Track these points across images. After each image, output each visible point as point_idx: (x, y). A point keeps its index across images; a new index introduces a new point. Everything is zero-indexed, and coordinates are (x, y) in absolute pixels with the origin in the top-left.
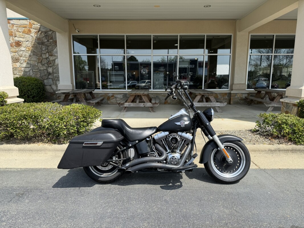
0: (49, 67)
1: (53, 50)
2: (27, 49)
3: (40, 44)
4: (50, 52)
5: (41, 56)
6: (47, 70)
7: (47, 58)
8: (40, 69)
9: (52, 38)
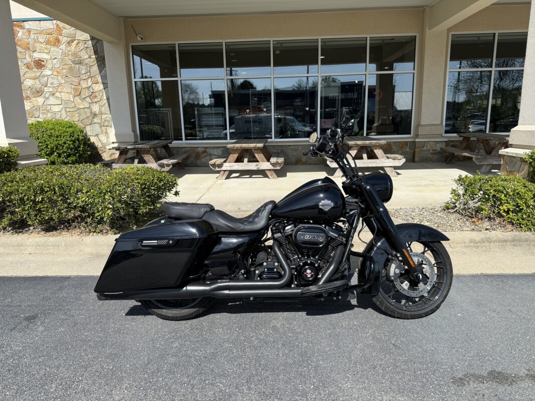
0: (93, 103)
1: (99, 74)
2: (55, 73)
3: (77, 64)
4: (94, 77)
5: (79, 84)
6: (89, 108)
7: (88, 88)
8: (78, 107)
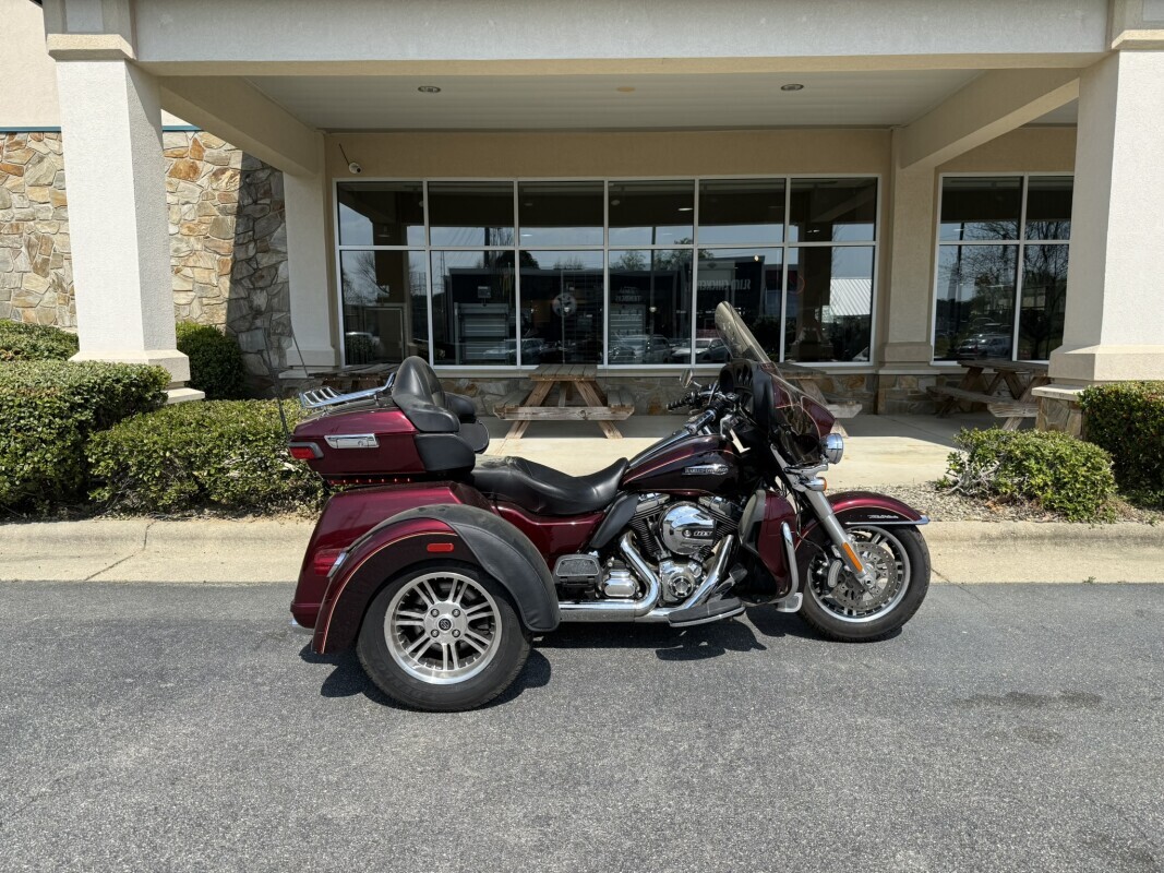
0: (255, 289)
1: (271, 234)
2: (185, 231)
3: (227, 214)
4: (262, 239)
5: (230, 251)
6: (248, 298)
7: (248, 261)
9: (268, 193)
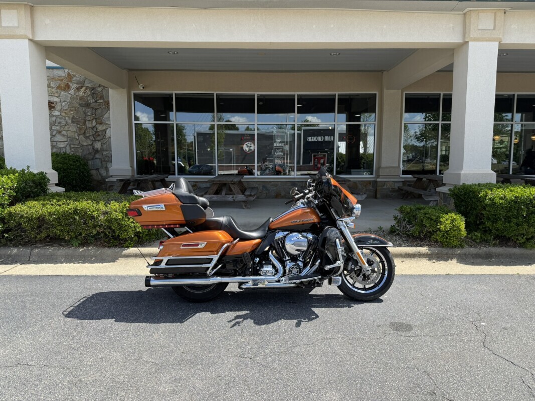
1: (103, 116)
2: (63, 114)
3: (84, 107)
4: (99, 118)
5: (84, 124)
6: (92, 145)
7: (93, 128)
8: (82, 143)
9: (102, 97)
